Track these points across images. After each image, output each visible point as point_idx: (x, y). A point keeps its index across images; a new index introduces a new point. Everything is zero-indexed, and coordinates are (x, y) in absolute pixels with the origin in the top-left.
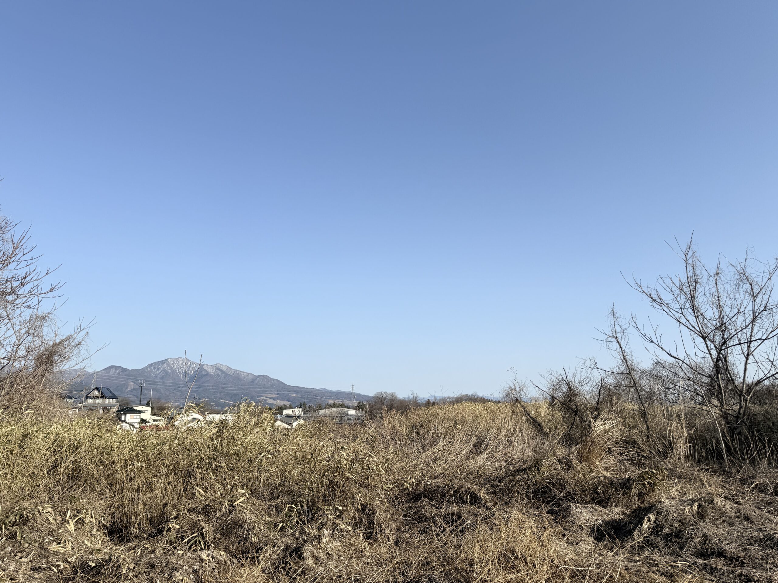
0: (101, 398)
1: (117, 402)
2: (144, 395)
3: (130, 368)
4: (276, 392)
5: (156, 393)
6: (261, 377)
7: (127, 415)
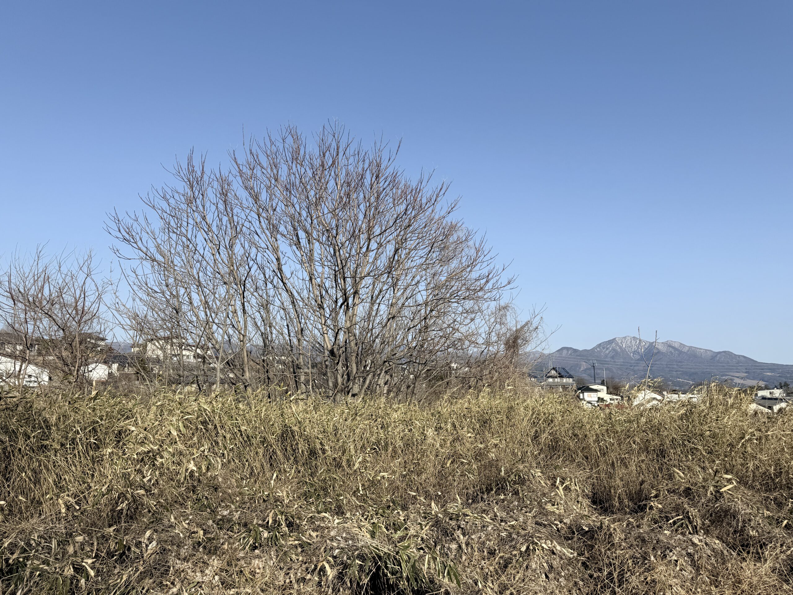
0: (559, 377)
1: (573, 381)
2: (598, 374)
3: (581, 348)
4: (745, 371)
5: (608, 372)
6: (722, 354)
7: (585, 394)
